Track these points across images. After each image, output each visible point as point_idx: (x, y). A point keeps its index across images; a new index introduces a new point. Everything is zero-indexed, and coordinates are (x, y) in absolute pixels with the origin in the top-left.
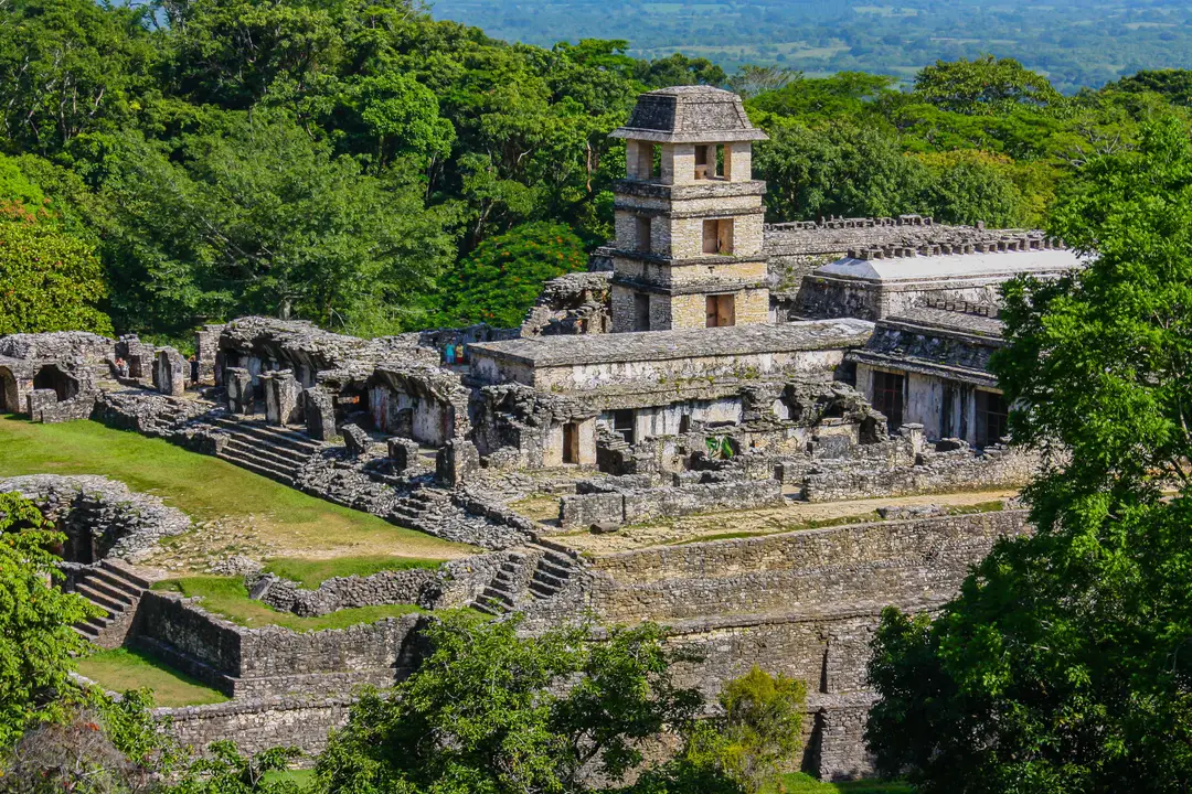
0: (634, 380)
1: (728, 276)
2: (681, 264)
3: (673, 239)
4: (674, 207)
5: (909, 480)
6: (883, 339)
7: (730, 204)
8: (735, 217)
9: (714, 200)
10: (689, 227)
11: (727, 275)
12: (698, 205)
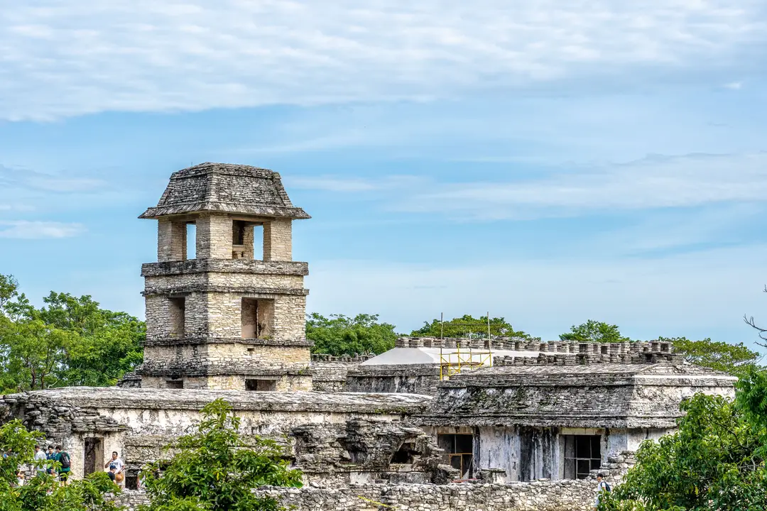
0: (169, 431)
1: (270, 361)
2: (219, 342)
3: (210, 315)
4: (211, 280)
5: (507, 498)
6: (447, 399)
7: (271, 283)
8: (276, 297)
9: (254, 278)
10: (227, 303)
11: (268, 359)
12: (237, 281)
